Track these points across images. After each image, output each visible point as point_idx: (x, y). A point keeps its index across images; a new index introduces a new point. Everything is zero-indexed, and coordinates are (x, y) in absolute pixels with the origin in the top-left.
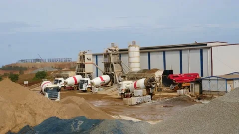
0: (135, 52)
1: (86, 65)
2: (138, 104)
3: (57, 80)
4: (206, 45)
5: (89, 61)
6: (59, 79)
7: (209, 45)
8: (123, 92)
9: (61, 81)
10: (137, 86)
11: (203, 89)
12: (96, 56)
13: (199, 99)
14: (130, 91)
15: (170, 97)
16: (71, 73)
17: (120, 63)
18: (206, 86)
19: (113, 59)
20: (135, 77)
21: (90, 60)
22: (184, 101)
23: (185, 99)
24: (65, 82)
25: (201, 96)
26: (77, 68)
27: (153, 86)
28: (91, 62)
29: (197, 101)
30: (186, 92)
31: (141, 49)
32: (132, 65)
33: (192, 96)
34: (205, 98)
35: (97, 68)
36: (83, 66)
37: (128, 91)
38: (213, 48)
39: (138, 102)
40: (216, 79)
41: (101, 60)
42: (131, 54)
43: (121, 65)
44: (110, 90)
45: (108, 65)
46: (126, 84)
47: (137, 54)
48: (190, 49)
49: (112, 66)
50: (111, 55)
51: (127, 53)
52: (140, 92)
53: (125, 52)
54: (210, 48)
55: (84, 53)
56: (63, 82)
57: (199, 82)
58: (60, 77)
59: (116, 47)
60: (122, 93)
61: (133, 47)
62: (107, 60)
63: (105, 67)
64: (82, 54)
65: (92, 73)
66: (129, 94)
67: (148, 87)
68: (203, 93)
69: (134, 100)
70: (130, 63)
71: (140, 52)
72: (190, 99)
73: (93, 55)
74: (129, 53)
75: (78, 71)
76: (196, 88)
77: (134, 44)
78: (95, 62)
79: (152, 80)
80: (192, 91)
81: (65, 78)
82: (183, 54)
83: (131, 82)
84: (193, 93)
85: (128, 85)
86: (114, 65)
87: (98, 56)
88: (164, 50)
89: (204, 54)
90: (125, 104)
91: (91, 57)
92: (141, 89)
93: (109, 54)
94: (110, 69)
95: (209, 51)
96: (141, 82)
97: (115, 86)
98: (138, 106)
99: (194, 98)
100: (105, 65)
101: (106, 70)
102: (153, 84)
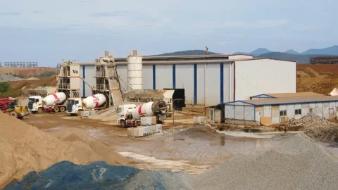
0: (136, 64)
1: (71, 80)
2: (145, 135)
3: (34, 99)
4: (227, 58)
5: (75, 75)
6: (36, 97)
7: (231, 58)
8: (124, 119)
9: (37, 100)
10: (142, 112)
11: (226, 117)
12: (84, 67)
13: (221, 129)
14: (132, 117)
15: (185, 125)
16: (50, 89)
17: (117, 78)
18: (229, 112)
19: (108, 73)
20: (137, 98)
21: (77, 72)
22: (203, 132)
23: (205, 130)
24: (43, 102)
25: (223, 126)
26: (59, 83)
27: (164, 112)
28: (78, 75)
29: (218, 131)
30: (204, 119)
31: (143, 60)
32: (132, 81)
33: (212, 125)
34: (228, 128)
35: (84, 82)
36: (67, 80)
37: (129, 117)
38: (236, 62)
39: (146, 133)
40: (242, 104)
41: (92, 74)
42: (131, 67)
43: (118, 81)
44: (104, 114)
45: (100, 81)
46: (128, 108)
47: (139, 67)
48: (207, 63)
49: (107, 82)
50: (106, 68)
51: (126, 65)
52: (149, 120)
53: (122, 63)
54: (233, 62)
55: (69, 63)
56: (40, 102)
57: (221, 107)
58: (35, 94)
59: (111, 57)
60: (122, 120)
61: (134, 58)
62: (100, 73)
63: (97, 83)
64: (66, 65)
65: (79, 90)
66: (132, 121)
67: (157, 113)
68: (226, 121)
69: (140, 131)
70: (129, 78)
71: (143, 64)
72: (210, 130)
73: (81, 66)
74: (130, 66)
75: (60, 86)
76: (218, 114)
77: (135, 53)
78: (82, 76)
79: (162, 105)
80: (212, 119)
81: (44, 95)
82: (198, 69)
83: (133, 105)
84: (213, 122)
85: (130, 110)
86: (109, 80)
87: (86, 68)
88: (174, 60)
89: (225, 69)
90: (129, 136)
91: (78, 68)
92: (147, 116)
93: (102, 66)
94: (104, 86)
95: (231, 67)
96: (148, 107)
97: (112, 110)
98: (146, 139)
99: (214, 128)
100: (97, 80)
101: (99, 87)
102: (164, 110)
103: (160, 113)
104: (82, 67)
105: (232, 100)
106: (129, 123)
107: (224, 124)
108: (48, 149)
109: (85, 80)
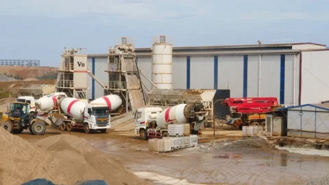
0: (163, 55)
1: (75, 75)
2: (174, 150)
3: (23, 100)
4: (290, 48)
5: (81, 68)
6: (27, 98)
7: (295, 48)
8: (145, 127)
9: (29, 102)
10: (170, 118)
11: (289, 127)
12: (93, 59)
13: (282, 145)
14: (156, 125)
15: (231, 138)
16: (46, 88)
17: (137, 73)
18: (294, 121)
19: (125, 66)
20: (165, 101)
21: (83, 65)
22: (257, 147)
23: (259, 144)
24: (36, 104)
25: (285, 140)
26: (58, 79)
27: (201, 118)
28: (84, 69)
29: (277, 147)
30: (258, 130)
31: (174, 50)
32: (158, 79)
33: (269, 139)
34: (292, 142)
35: (93, 80)
36: (70, 76)
37: (153, 124)
38: (303, 53)
39: (175, 146)
40: (313, 109)
41: (103, 68)
42: (157, 59)
43: (139, 77)
44: (118, 121)
45: (114, 76)
46: (151, 113)
47: (168, 58)
48: (262, 55)
49: (124, 79)
50: (122, 59)
51: (150, 57)
52: (180, 128)
53: (146, 53)
54: (299, 53)
55: (72, 53)
56: (33, 104)
57: (282, 114)
58: (27, 94)
59: (130, 45)
60: (141, 129)
61: (162, 47)
62: (114, 68)
63: (110, 79)
64: (69, 54)
65: (86, 89)
66: (156, 130)
67: (191, 119)
68: (288, 134)
69: (168, 143)
70: (154, 74)
71: (174, 56)
72: (267, 144)
73: (89, 57)
74: (155, 57)
75: (61, 84)
76: (277, 124)
77: (163, 40)
78: (91, 71)
79: (198, 107)
80: (269, 130)
81: (38, 96)
82: (249, 63)
83: (158, 109)
84: (271, 134)
85: (154, 115)
86: (126, 75)
87: (96, 60)
88: (216, 53)
89: (287, 63)
90: (151, 151)
91: (84, 60)
92: (177, 123)
93: (117, 57)
94: (120, 83)
95: (297, 59)
96: (178, 111)
97: (129, 116)
98: (175, 155)
99: (271, 142)
100: (110, 75)
101: (112, 85)
102: (201, 115)
103: (196, 119)
104: (91, 60)
105: (296, 104)
106: (151, 132)
107: (286, 138)
108: (17, 160)
109: (95, 77)
